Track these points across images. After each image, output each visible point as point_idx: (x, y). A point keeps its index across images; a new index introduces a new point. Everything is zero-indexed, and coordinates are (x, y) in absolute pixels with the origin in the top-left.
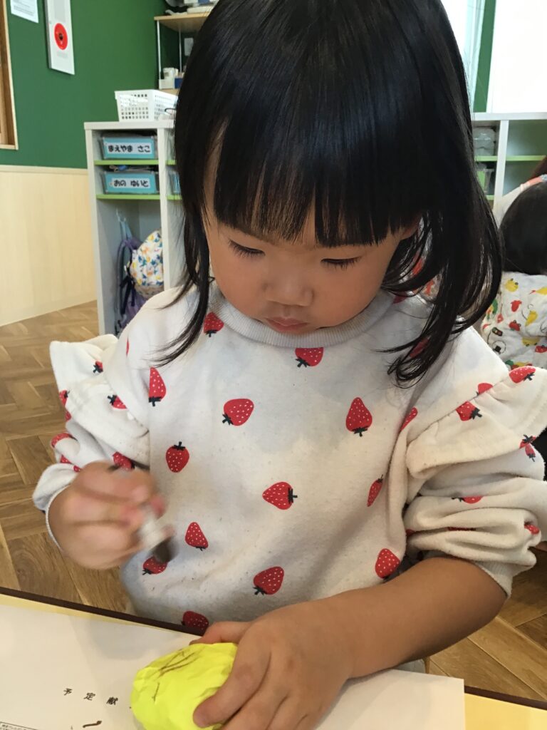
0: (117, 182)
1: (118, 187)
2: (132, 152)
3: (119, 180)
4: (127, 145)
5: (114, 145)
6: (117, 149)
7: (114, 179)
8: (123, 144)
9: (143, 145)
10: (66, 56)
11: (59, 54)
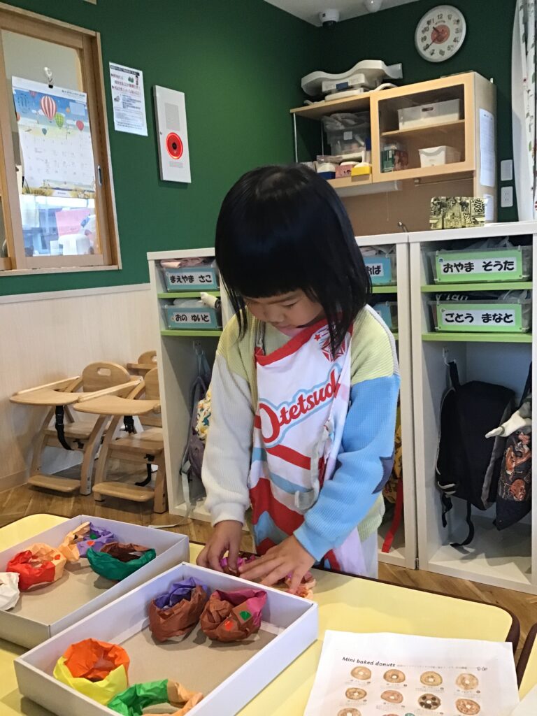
0: (178, 317)
1: (179, 322)
2: (194, 283)
3: (181, 314)
4: (188, 274)
5: (175, 275)
6: (179, 279)
7: (175, 314)
8: (184, 274)
9: (204, 274)
10: (181, 166)
11: (172, 164)
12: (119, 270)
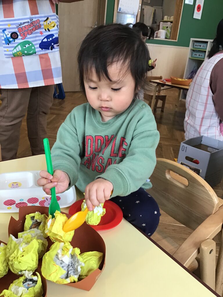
0: (195, 54)
1: (195, 56)
2: (201, 47)
3: (196, 54)
4: (200, 45)
5: (197, 44)
6: (197, 46)
7: (194, 54)
8: (199, 44)
9: (204, 45)
10: (199, 14)
11: (197, 13)
12: (176, 42)
